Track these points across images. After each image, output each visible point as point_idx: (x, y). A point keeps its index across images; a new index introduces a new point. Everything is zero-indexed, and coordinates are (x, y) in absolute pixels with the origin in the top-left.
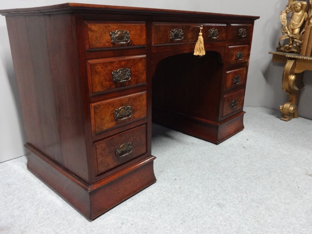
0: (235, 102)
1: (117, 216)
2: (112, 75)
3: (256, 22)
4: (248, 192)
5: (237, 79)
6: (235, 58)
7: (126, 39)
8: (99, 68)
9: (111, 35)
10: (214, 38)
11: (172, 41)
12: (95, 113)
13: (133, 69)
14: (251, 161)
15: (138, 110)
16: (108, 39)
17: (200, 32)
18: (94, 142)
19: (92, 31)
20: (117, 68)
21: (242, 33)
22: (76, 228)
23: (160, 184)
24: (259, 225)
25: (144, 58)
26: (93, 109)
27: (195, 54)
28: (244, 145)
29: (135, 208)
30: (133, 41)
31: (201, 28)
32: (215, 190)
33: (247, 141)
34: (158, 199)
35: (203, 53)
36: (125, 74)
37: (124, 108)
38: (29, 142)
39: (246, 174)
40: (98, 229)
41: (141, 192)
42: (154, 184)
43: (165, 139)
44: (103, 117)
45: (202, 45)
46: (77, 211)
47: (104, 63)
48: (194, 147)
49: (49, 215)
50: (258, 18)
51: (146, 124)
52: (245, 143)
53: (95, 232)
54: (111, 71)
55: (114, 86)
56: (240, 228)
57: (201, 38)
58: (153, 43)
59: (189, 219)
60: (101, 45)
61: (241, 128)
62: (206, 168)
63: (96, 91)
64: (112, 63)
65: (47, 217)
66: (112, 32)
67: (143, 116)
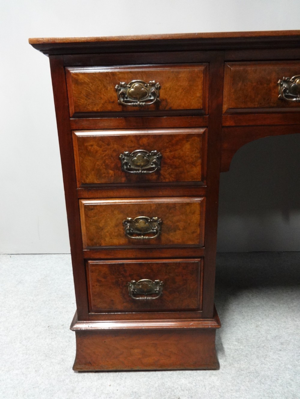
2: (120, 159)
7: (152, 98)
8: (93, 145)
9: (116, 90)
15: (179, 229)
16: (111, 97)
18: (86, 260)
19: (77, 82)
20: (131, 147)
25: (198, 135)
26: (83, 209)
30: (169, 100)
36: (147, 161)
37: (146, 219)
44: (101, 225)
47: (101, 139)
54: (118, 152)
55: (124, 179)
58: (225, 107)
63: (88, 181)
64: (120, 138)
66: (119, 84)
67: (190, 243)
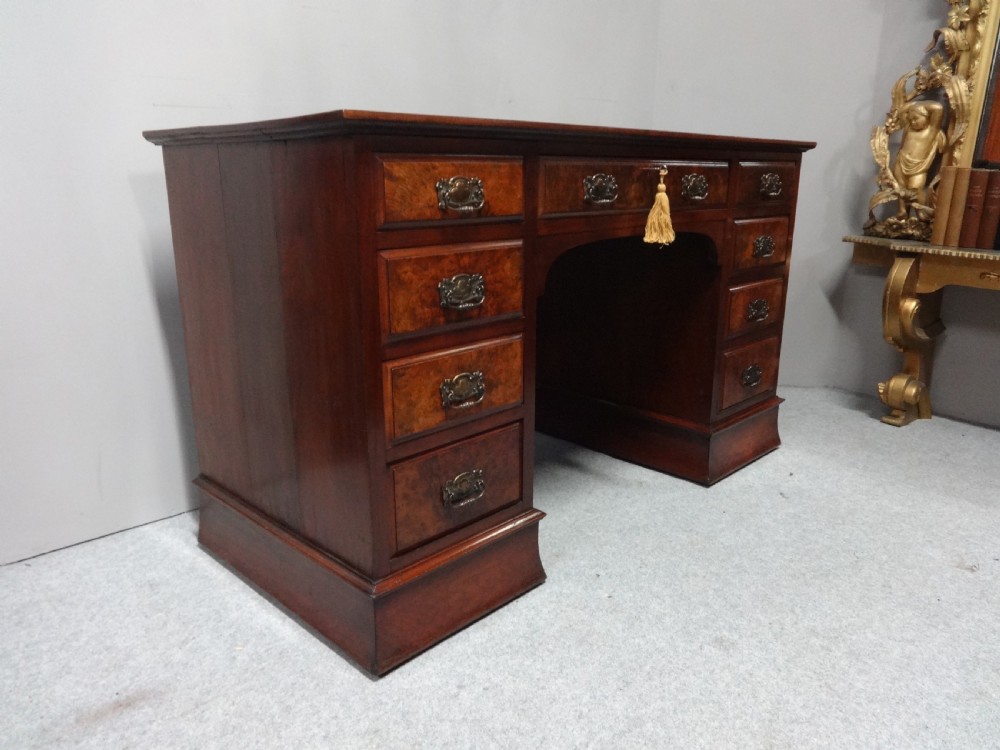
0: (755, 369)
1: (444, 667)
2: (439, 290)
3: (806, 156)
4: (798, 610)
5: (758, 307)
6: (751, 252)
7: (475, 200)
8: (407, 273)
9: (437, 190)
10: (697, 197)
11: (588, 204)
12: (394, 386)
13: (490, 277)
14: (804, 530)
15: (501, 384)
16: (430, 200)
17: (659, 182)
18: (389, 464)
19: (392, 178)
20: (451, 272)
21: (771, 185)
22: (336, 697)
23: (556, 588)
24: (832, 697)
25: (518, 249)
26: (389, 377)
27: (647, 239)
28: (783, 490)
29: (493, 647)
30: (491, 204)
31: (664, 173)
32: (707, 605)
33: (789, 478)
34: (552, 625)
35: (668, 237)
36: (470, 290)
37: (467, 377)
38: (208, 473)
39: (792, 565)
40: (396, 698)
41: (506, 608)
42: (540, 587)
43: (563, 472)
44: (413, 399)
45: (667, 217)
46: (338, 653)
47: (418, 261)
48: (646, 494)
49: (265, 662)
50: (812, 146)
51: (521, 421)
52: (786, 484)
53: (389, 707)
54: (437, 279)
55: (442, 319)
56: (779, 703)
57: (662, 197)
58: (540, 210)
59: (639, 677)
60: (413, 215)
61: (771, 443)
62: (678, 547)
63: (399, 329)
64: (439, 258)
65: (260, 667)
66: (440, 181)
67: (512, 401)
